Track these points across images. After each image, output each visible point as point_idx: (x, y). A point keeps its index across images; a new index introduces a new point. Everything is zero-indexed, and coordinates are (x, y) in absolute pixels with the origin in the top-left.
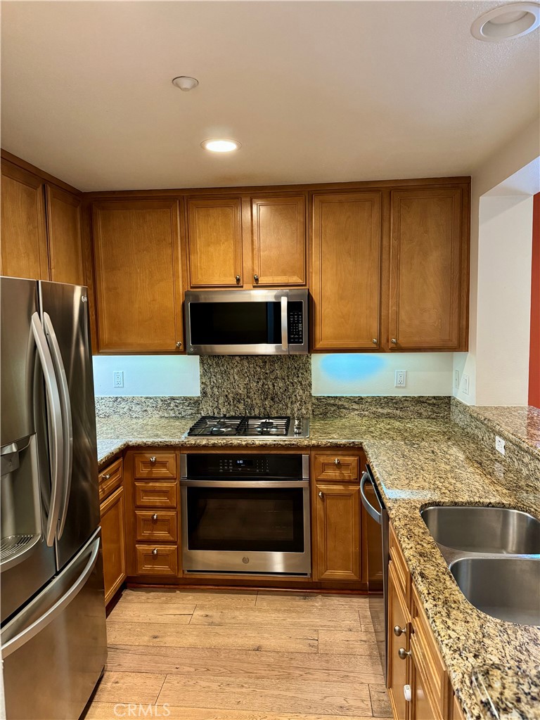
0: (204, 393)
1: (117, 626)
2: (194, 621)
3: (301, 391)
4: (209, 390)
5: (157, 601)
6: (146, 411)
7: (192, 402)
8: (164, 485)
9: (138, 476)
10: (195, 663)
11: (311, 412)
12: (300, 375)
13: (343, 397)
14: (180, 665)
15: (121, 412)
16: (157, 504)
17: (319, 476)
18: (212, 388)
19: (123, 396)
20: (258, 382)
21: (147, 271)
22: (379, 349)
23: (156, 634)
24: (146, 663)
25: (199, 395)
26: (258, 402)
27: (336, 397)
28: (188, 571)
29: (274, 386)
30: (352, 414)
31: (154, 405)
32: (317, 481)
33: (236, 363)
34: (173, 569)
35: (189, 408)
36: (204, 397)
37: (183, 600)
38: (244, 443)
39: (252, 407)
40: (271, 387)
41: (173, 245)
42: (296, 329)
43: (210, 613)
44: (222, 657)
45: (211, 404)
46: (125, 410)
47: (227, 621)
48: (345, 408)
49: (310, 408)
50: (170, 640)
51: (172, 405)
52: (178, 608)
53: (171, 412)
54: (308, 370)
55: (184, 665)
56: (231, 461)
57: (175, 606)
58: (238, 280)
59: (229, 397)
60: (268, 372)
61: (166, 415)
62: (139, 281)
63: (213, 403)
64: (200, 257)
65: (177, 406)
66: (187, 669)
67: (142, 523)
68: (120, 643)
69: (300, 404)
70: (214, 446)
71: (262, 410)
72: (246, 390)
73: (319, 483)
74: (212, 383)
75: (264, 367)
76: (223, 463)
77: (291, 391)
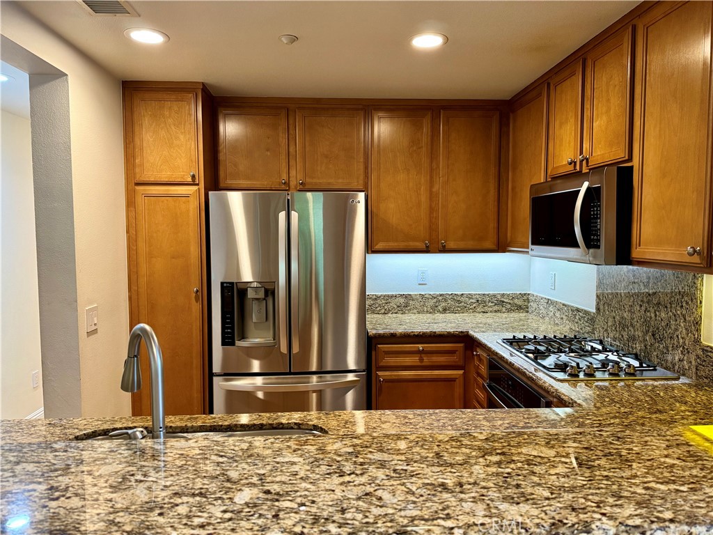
0: (598, 310)
3: (684, 331)
6: (562, 318)
7: (590, 317)
11: (694, 370)
12: (684, 304)
18: (604, 305)
19: (552, 299)
25: (594, 311)
26: (640, 334)
29: (656, 315)
31: (567, 314)
35: (587, 324)
36: (598, 314)
45: (602, 325)
46: (552, 314)
49: (693, 363)
51: (577, 317)
53: (577, 325)
58: (573, 165)
59: (616, 319)
61: (573, 328)
65: (580, 320)
69: (682, 352)
71: (643, 347)
72: (630, 314)
74: (604, 299)
77: (673, 327)
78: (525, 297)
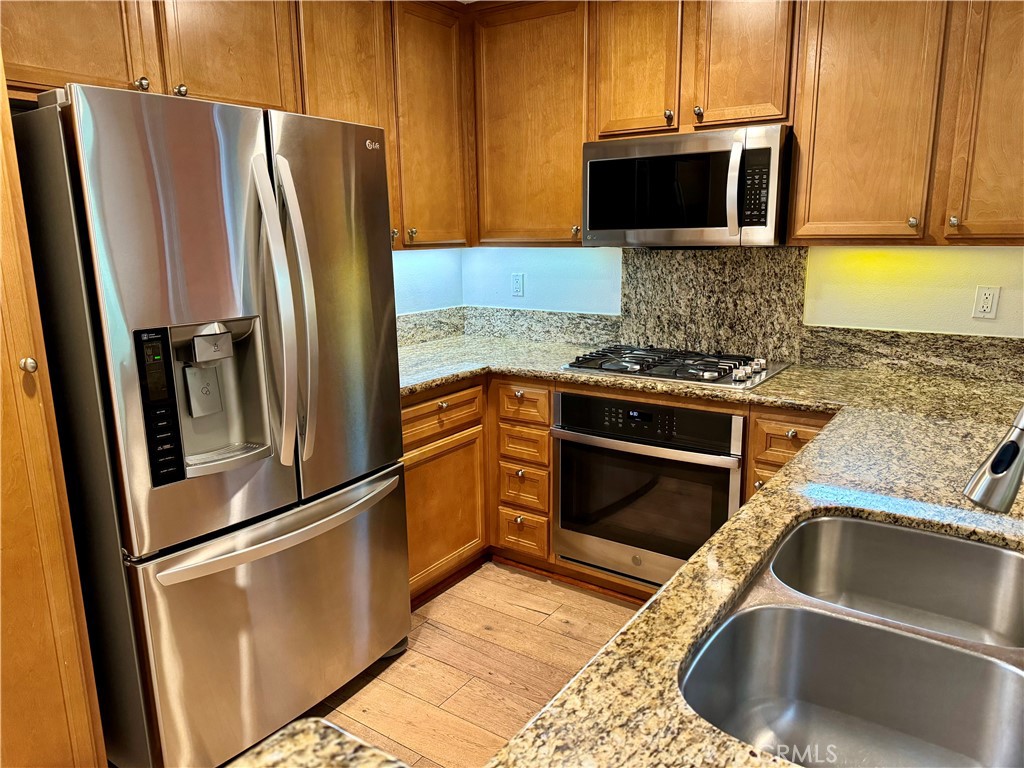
0: (626, 311)
1: (453, 602)
2: (547, 624)
3: (783, 316)
4: (633, 307)
5: (517, 586)
6: (548, 332)
7: (608, 323)
8: (534, 432)
9: (503, 414)
10: (516, 675)
11: (798, 354)
12: (783, 287)
13: (861, 331)
14: (496, 670)
15: (519, 331)
16: (525, 457)
17: (759, 454)
18: (638, 304)
19: (521, 309)
20: (710, 297)
21: (541, 117)
22: (922, 237)
23: (492, 625)
24: (459, 655)
25: (619, 313)
26: (708, 329)
27: (848, 331)
28: (562, 557)
29: (736, 305)
30: (876, 362)
31: (559, 325)
32: (758, 462)
33: (677, 265)
34: (541, 549)
35: (604, 332)
36: (625, 316)
37: (549, 594)
38: (639, 386)
39: (697, 338)
40: (731, 306)
41: (576, 70)
42: (755, 199)
43: (571, 620)
44: (554, 680)
45: (635, 328)
46: (524, 328)
47: (589, 637)
48: (862, 351)
49: (797, 347)
50: (503, 638)
51: (581, 326)
52: (536, 602)
53: (581, 336)
54: (800, 280)
55: (502, 673)
56: (620, 411)
57: (535, 598)
58: (669, 119)
59: (663, 319)
60: (727, 280)
61: (574, 341)
62: (529, 133)
63: (638, 328)
64: (615, 86)
65: (588, 328)
66: (502, 679)
67: (507, 479)
68: (445, 622)
69: (779, 339)
70: (597, 386)
71: (713, 344)
72: (689, 309)
73: (760, 466)
74: (638, 297)
75: (721, 272)
76: (610, 412)
77: (765, 315)
78: (462, 315)
